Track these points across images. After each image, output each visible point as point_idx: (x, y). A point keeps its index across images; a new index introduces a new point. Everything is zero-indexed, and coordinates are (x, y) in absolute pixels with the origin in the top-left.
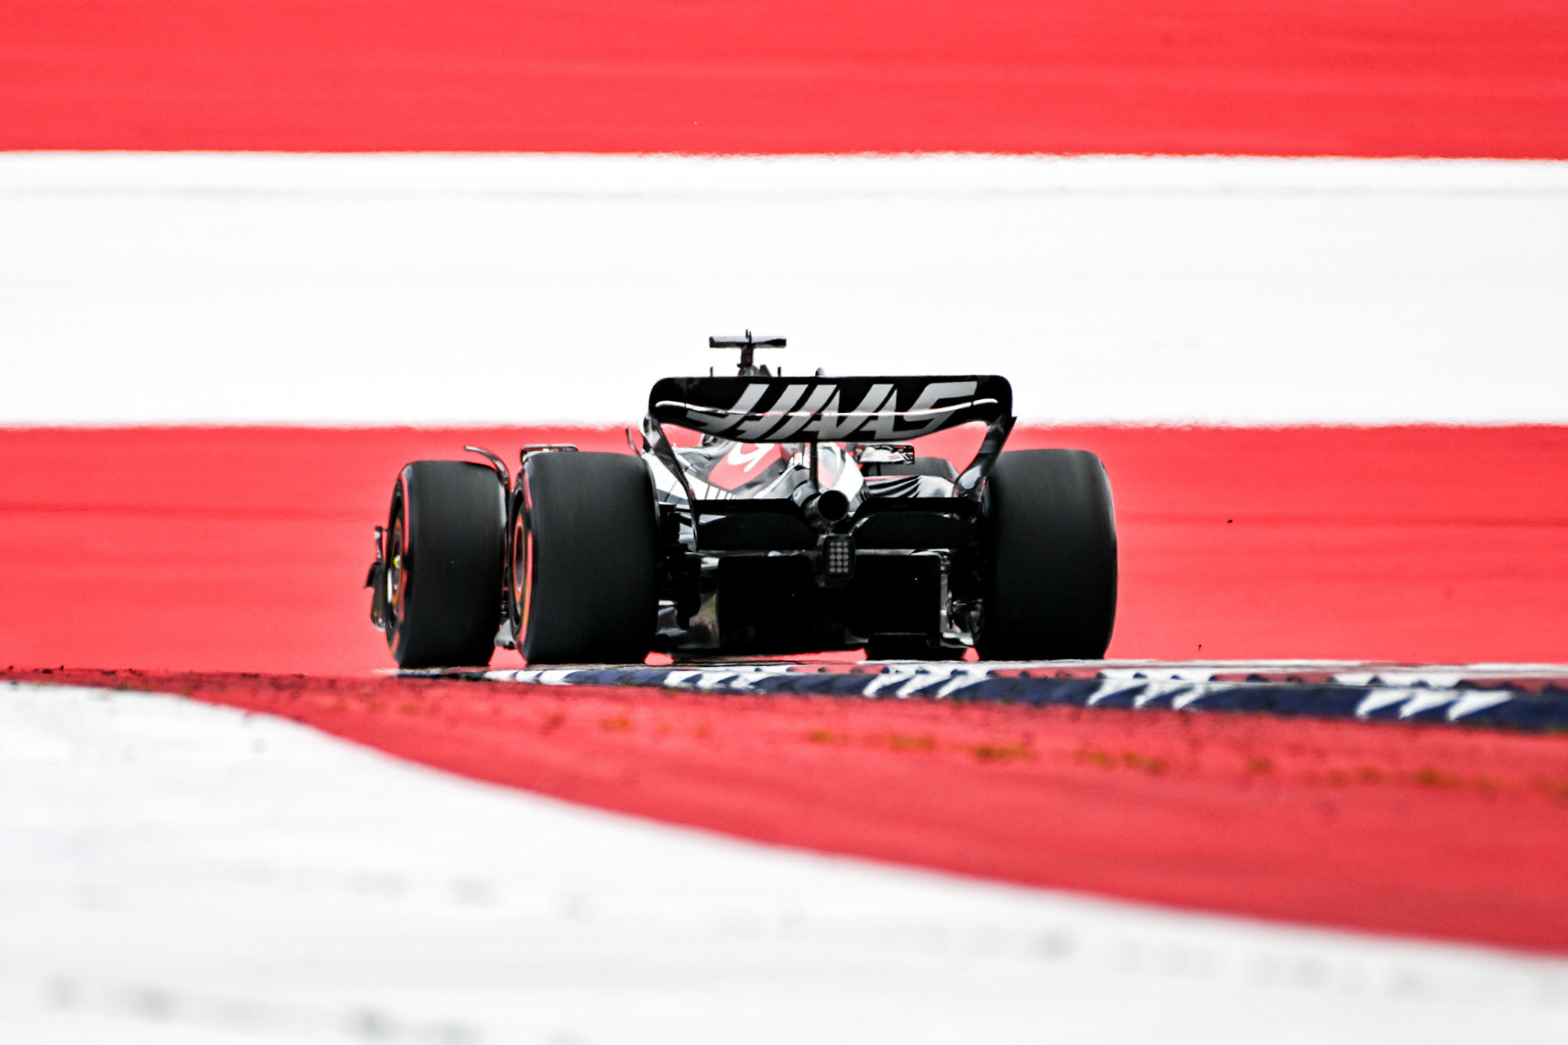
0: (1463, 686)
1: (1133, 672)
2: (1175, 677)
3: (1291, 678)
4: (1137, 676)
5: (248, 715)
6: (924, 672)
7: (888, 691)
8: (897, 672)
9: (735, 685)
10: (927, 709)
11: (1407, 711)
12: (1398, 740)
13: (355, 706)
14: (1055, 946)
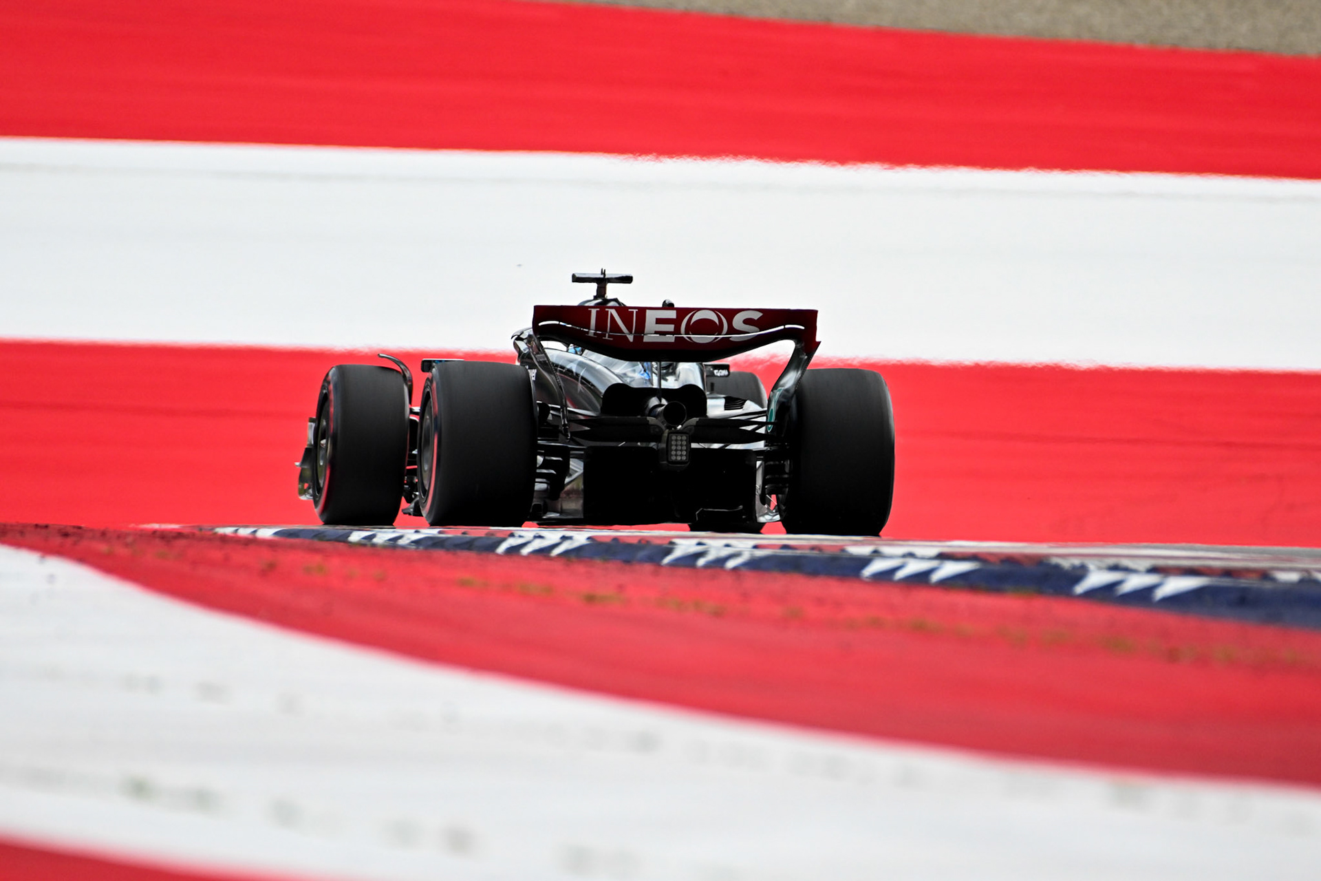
0: (943, 557)
1: (696, 541)
2: (727, 546)
3: (813, 548)
4: (699, 544)
5: (43, 557)
6: (540, 537)
7: (514, 550)
8: (520, 536)
9: (401, 542)
10: (545, 563)
11: (900, 574)
12: (896, 597)
13: (121, 551)
14: (645, 743)
